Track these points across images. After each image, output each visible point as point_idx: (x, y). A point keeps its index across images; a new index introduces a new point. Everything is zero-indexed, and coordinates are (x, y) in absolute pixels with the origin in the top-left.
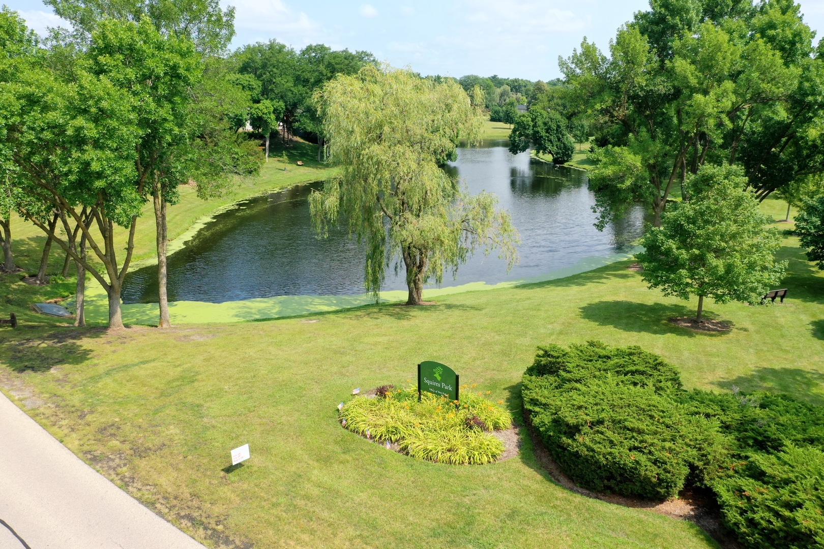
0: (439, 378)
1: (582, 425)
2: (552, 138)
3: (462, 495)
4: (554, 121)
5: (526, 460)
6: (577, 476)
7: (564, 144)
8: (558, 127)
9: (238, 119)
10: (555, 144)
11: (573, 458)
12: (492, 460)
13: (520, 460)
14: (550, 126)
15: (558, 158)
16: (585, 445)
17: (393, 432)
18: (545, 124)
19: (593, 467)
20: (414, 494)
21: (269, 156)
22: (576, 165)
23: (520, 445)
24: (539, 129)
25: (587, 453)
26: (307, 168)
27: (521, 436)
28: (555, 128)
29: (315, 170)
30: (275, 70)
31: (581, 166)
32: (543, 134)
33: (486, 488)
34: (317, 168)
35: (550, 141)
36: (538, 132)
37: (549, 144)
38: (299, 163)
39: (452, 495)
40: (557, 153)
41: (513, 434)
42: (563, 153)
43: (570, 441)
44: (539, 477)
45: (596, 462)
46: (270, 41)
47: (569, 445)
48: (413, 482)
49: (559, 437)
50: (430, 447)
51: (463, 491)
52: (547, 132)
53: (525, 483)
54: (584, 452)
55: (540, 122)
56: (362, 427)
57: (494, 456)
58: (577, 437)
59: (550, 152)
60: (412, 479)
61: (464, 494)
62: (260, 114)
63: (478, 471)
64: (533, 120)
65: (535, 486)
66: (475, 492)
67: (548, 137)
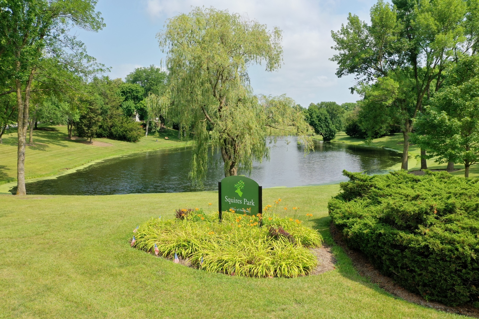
0: (240, 194)
1: (427, 213)
2: (322, 125)
3: (265, 310)
4: (323, 115)
5: (346, 273)
6: (425, 285)
7: (330, 129)
8: (326, 118)
9: (128, 109)
10: (324, 129)
11: (419, 258)
12: (303, 273)
13: (338, 274)
14: (321, 118)
15: (326, 137)
16: (436, 236)
17: (184, 246)
18: (318, 117)
19: (453, 267)
20: (197, 309)
21: (148, 135)
22: (338, 141)
23: (335, 261)
24: (314, 120)
25: (441, 246)
26: (171, 141)
27: (335, 253)
28: (324, 119)
29: (176, 142)
30: (153, 82)
31: (341, 141)
32: (317, 122)
33: (297, 302)
34: (177, 141)
35: (321, 127)
36: (313, 121)
37: (321, 129)
38: (166, 138)
39: (251, 311)
40: (325, 135)
41: (326, 252)
42: (329, 134)
43: (411, 236)
44: (369, 291)
45: (458, 258)
46: (151, 66)
47: (410, 241)
48: (198, 296)
49: (394, 234)
50: (225, 258)
51: (268, 306)
52: (319, 121)
53: (353, 296)
54: (437, 245)
55: (314, 116)
56: (151, 243)
57: (306, 268)
58: (421, 228)
59: (321, 134)
60: (198, 292)
61: (268, 309)
62: (142, 107)
63: (286, 283)
64: (310, 115)
65: (366, 300)
66: (284, 307)
67: (320, 124)
